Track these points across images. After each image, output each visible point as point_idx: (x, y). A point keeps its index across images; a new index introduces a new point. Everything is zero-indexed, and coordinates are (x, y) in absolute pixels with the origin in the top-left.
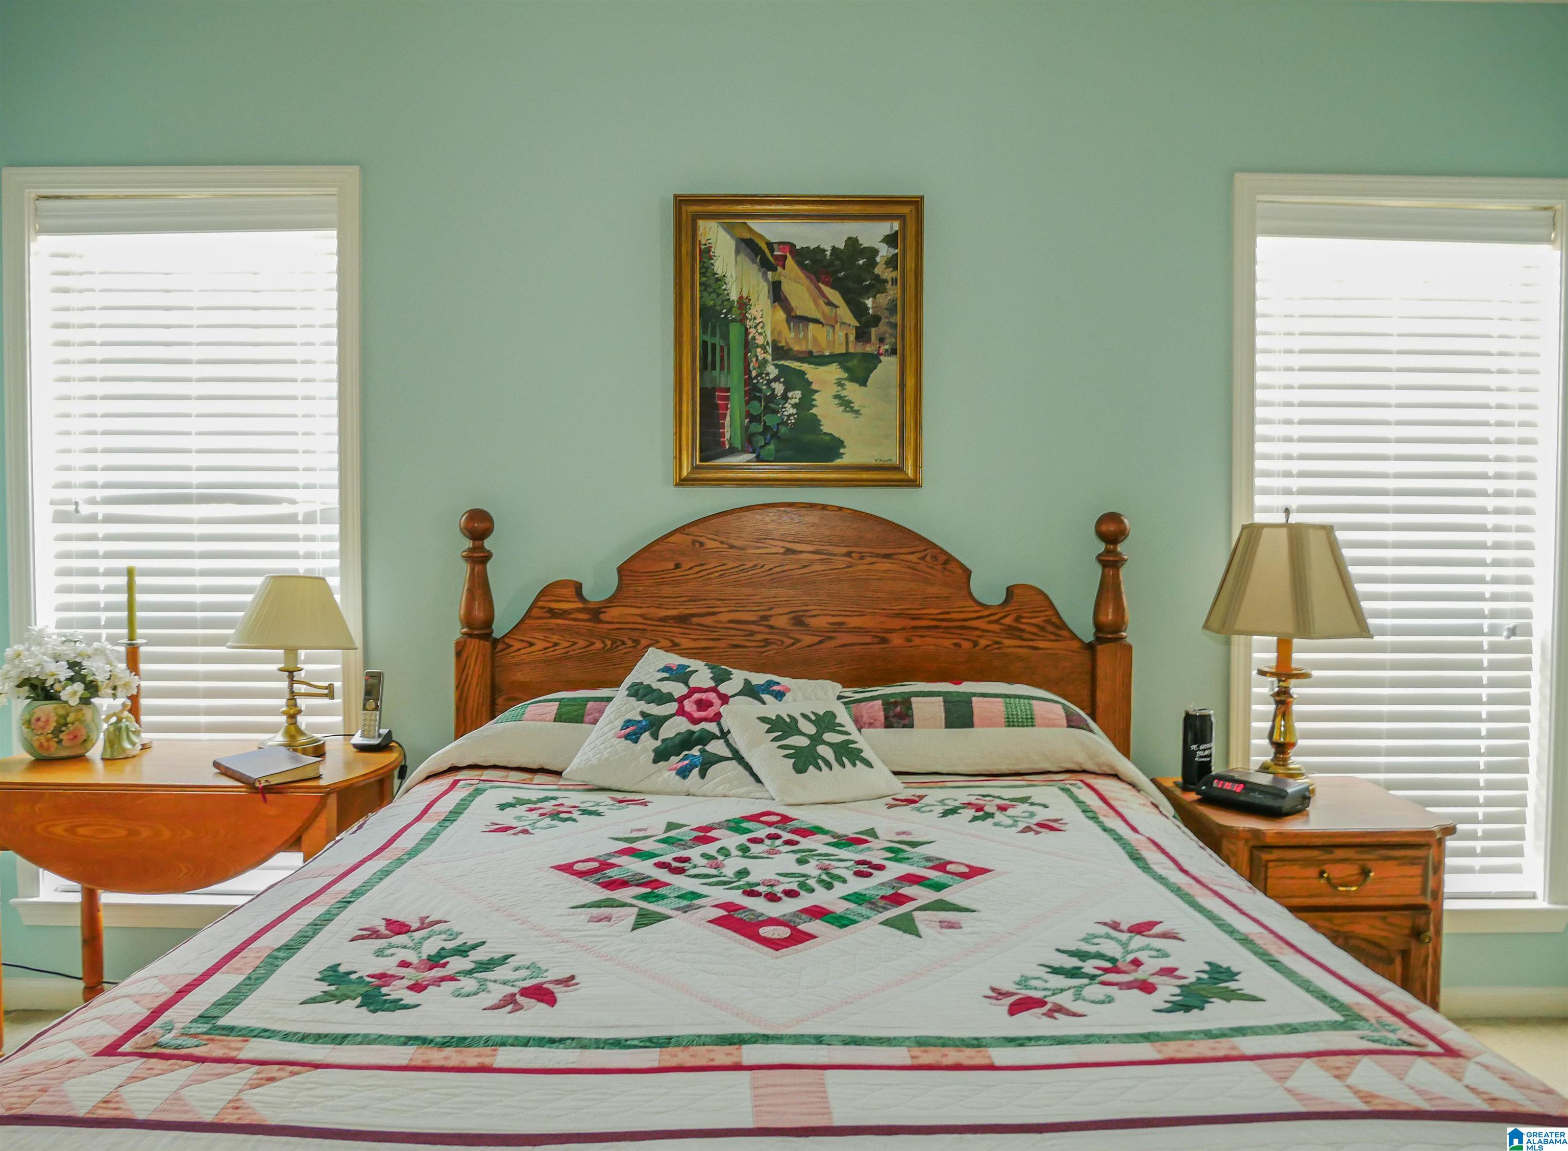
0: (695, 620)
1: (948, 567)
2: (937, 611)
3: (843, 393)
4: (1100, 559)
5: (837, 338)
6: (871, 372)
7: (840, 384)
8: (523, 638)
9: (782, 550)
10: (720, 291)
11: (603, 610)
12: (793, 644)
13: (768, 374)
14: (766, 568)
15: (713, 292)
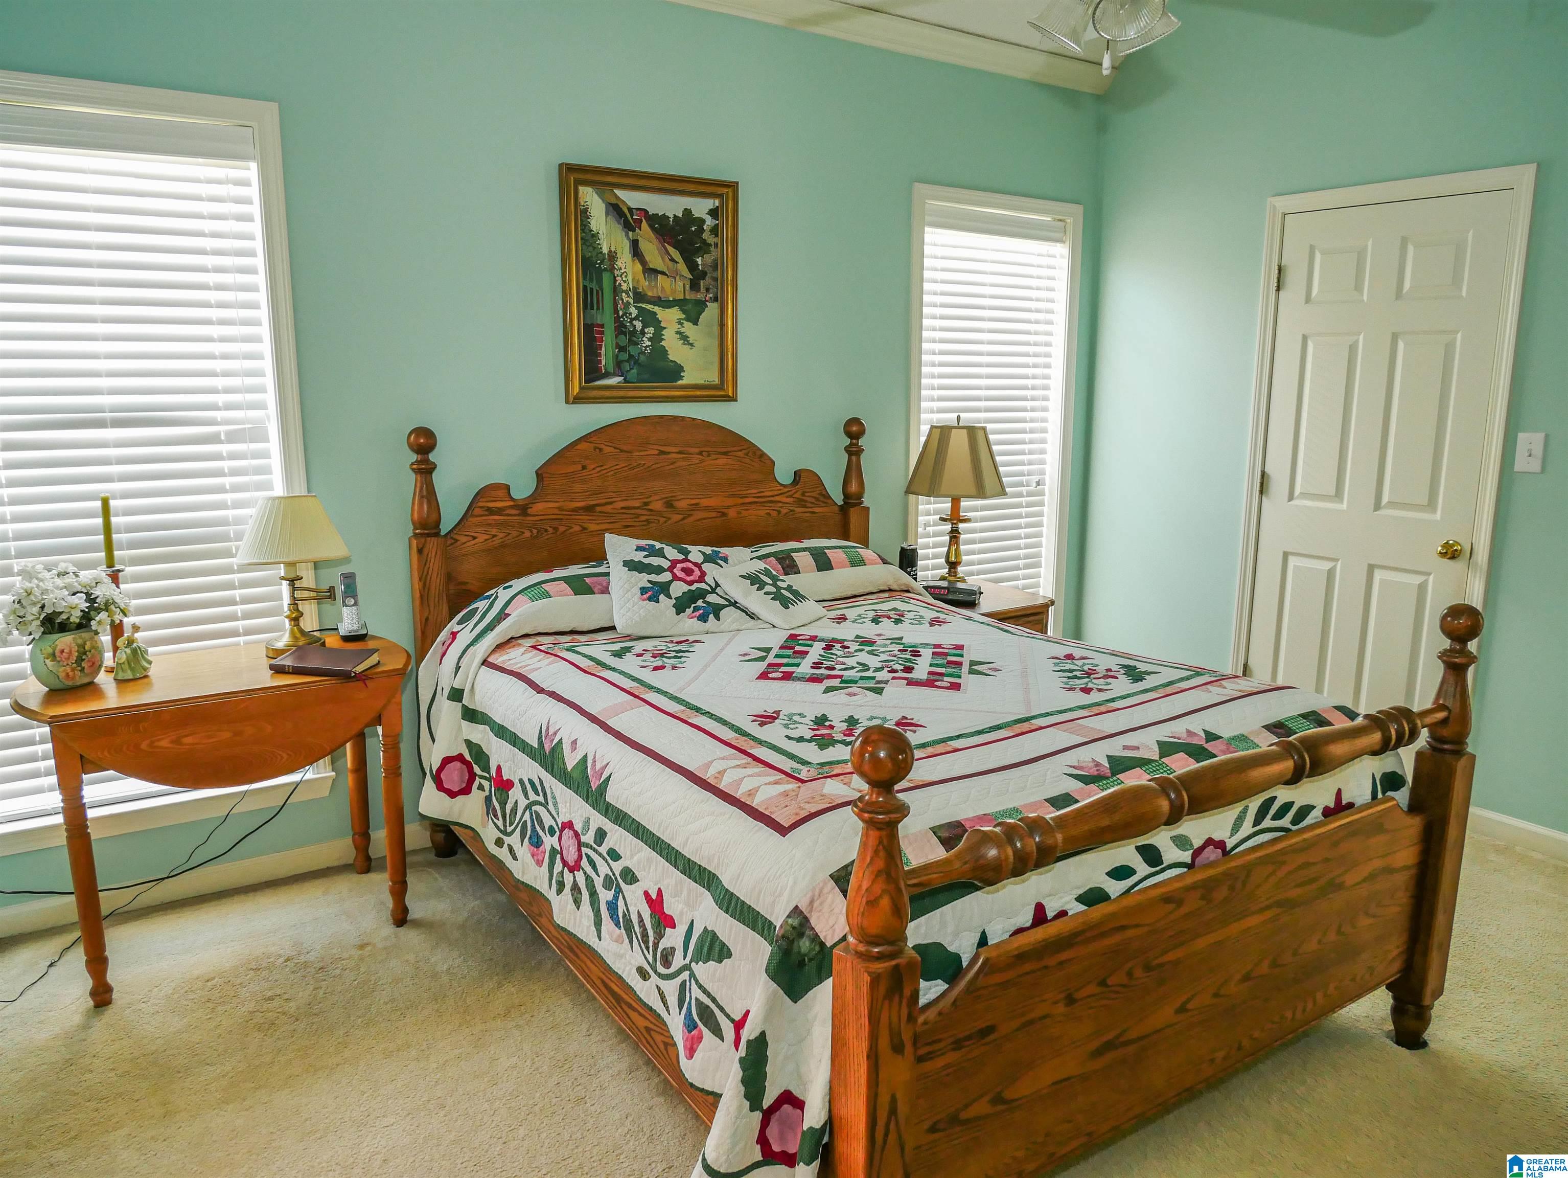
0: (598, 509)
1: (762, 460)
2: (756, 491)
3: (682, 330)
4: (847, 449)
5: (678, 287)
6: (701, 314)
7: (680, 323)
8: (467, 533)
9: (657, 452)
10: (596, 246)
11: (530, 505)
12: (665, 522)
13: (630, 314)
14: (645, 466)
15: (590, 246)
